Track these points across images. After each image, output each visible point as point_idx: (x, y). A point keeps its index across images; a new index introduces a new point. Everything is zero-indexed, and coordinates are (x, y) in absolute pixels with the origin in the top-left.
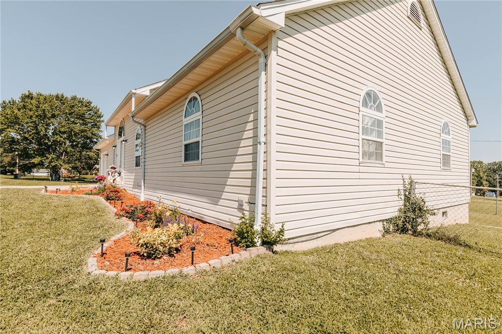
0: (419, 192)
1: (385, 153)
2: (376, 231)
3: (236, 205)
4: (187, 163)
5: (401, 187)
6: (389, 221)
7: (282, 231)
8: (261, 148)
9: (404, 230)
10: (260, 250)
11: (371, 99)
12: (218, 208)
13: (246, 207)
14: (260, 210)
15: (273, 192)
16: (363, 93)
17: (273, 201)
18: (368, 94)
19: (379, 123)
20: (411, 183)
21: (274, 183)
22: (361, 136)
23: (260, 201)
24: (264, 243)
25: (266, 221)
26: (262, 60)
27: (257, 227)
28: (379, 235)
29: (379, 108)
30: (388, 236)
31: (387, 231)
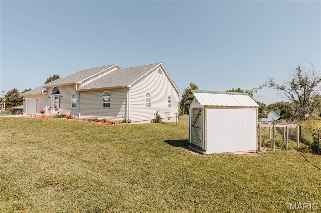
0: (160, 114)
1: (151, 105)
2: (149, 122)
3: (121, 117)
4: (104, 108)
5: (155, 113)
6: (152, 120)
7: (131, 120)
8: (127, 107)
9: (156, 122)
10: (127, 123)
11: (148, 94)
12: (116, 118)
13: (124, 117)
14: (127, 117)
15: (130, 114)
16: (146, 94)
17: (130, 115)
18: (147, 94)
19: (150, 99)
20: (158, 112)
21: (130, 112)
22: (146, 103)
23: (127, 116)
24: (128, 122)
25: (128, 119)
26: (127, 91)
27: (127, 120)
28: (150, 123)
29: (150, 96)
30: (152, 123)
31: (152, 122)
